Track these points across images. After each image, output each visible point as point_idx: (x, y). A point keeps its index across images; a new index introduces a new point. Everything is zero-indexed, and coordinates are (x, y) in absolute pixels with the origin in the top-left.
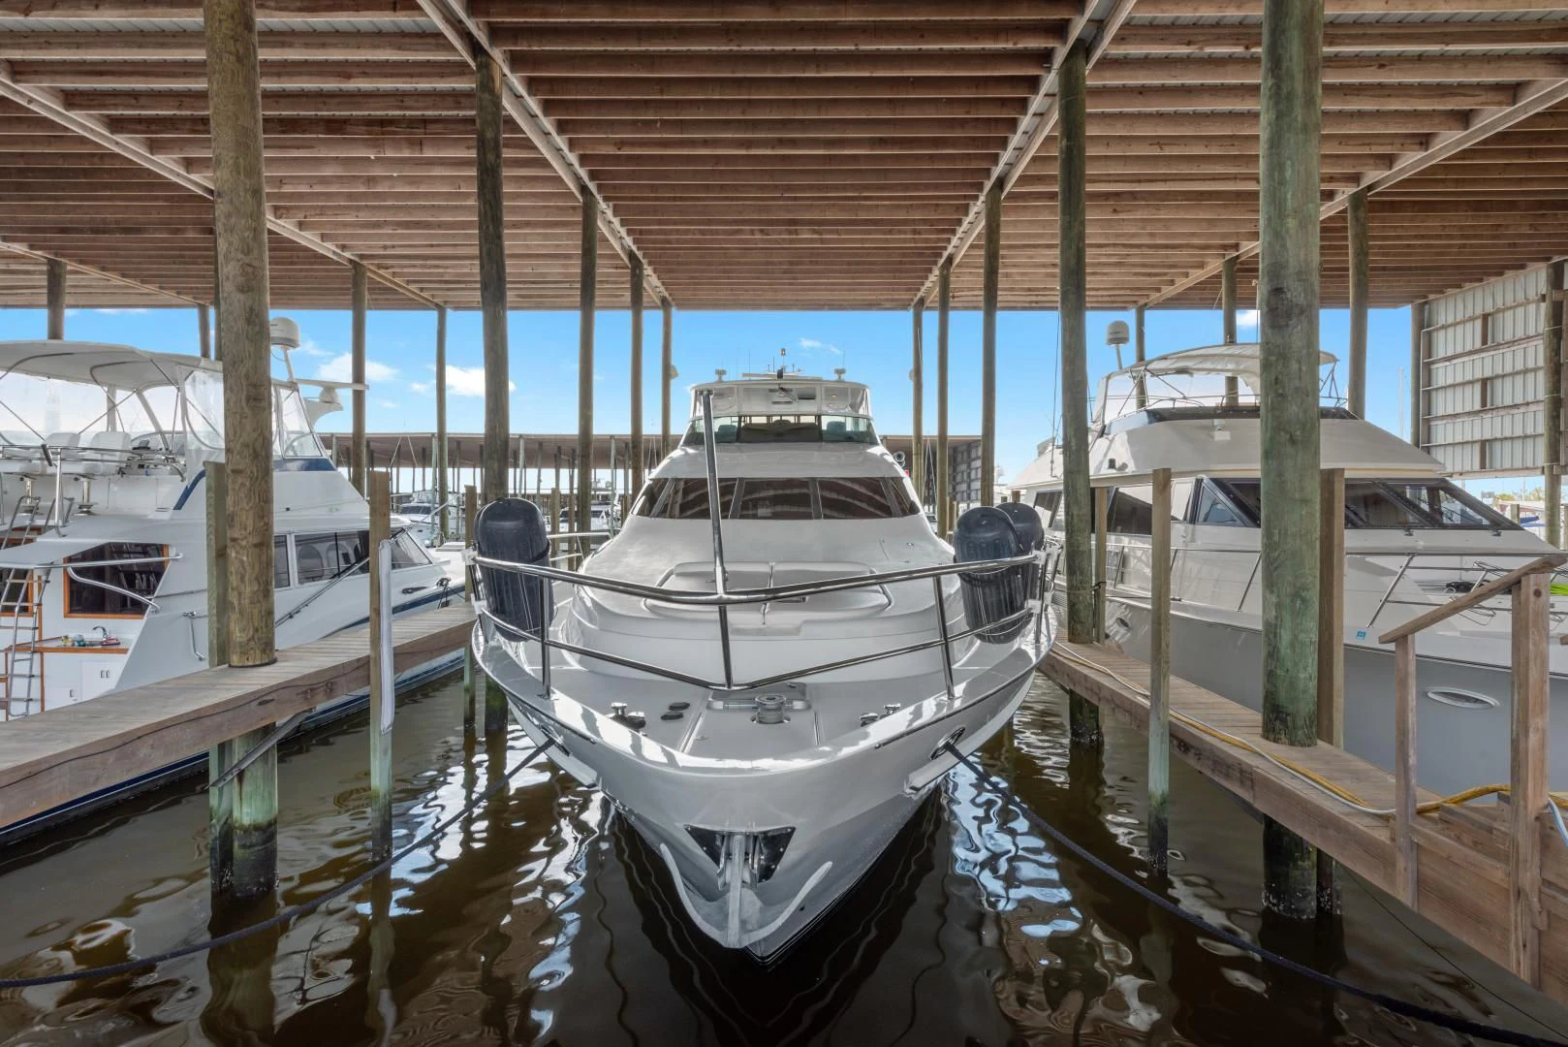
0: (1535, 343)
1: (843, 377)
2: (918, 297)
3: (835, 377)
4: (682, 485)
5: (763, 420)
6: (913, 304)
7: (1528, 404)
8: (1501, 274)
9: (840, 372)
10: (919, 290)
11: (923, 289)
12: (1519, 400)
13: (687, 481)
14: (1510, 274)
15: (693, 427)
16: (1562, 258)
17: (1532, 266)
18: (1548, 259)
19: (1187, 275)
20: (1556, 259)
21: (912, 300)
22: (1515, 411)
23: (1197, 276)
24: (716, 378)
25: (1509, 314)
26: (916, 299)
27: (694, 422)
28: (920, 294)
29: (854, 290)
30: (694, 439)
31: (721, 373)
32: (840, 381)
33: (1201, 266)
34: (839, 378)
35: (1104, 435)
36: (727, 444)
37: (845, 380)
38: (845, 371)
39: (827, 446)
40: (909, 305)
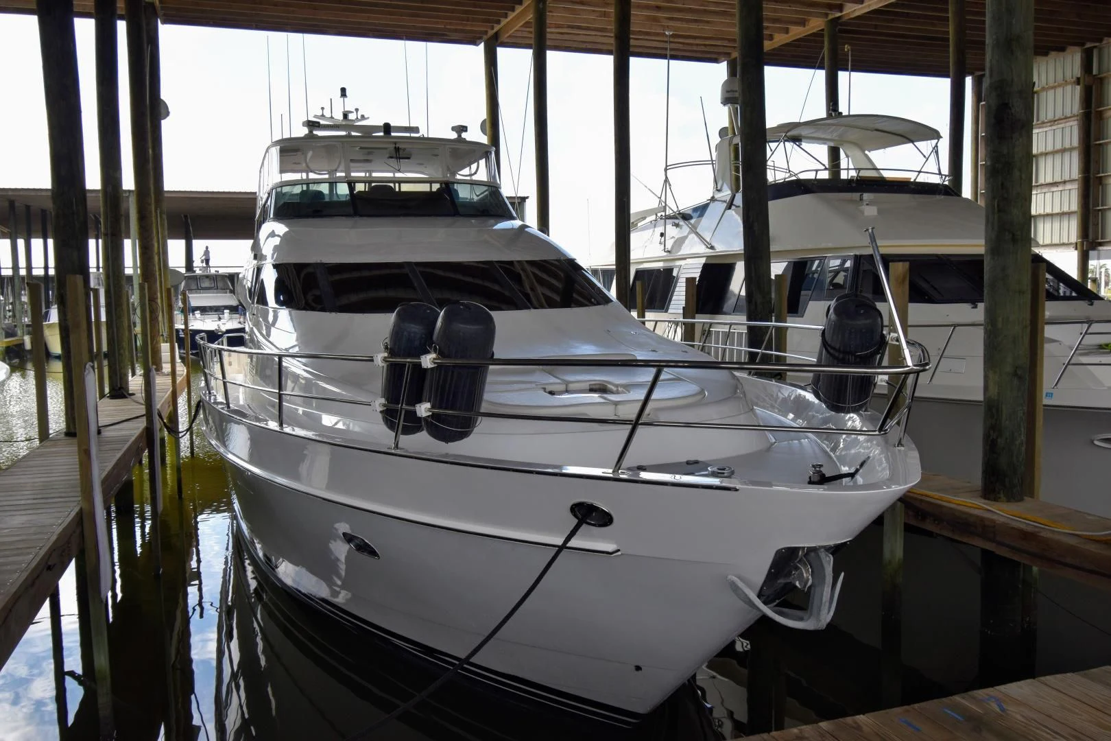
0: (1071, 123)
1: (464, 135)
2: (495, 30)
3: (454, 135)
6: (485, 37)
7: (1065, 182)
8: (1046, 54)
10: (498, 22)
11: (504, 22)
12: (1058, 179)
14: (1053, 54)
16: (1093, 45)
17: (1070, 49)
18: (1082, 44)
19: (787, 31)
20: (1088, 45)
21: (486, 32)
22: (1055, 189)
23: (797, 32)
24: (305, 132)
25: (1051, 93)
26: (491, 33)
29: (418, 16)
31: (311, 124)
32: (460, 140)
33: (802, 23)
34: (460, 136)
35: (733, 207)
36: (344, 218)
37: (468, 139)
38: (466, 127)
39: (461, 220)
40: (480, 38)
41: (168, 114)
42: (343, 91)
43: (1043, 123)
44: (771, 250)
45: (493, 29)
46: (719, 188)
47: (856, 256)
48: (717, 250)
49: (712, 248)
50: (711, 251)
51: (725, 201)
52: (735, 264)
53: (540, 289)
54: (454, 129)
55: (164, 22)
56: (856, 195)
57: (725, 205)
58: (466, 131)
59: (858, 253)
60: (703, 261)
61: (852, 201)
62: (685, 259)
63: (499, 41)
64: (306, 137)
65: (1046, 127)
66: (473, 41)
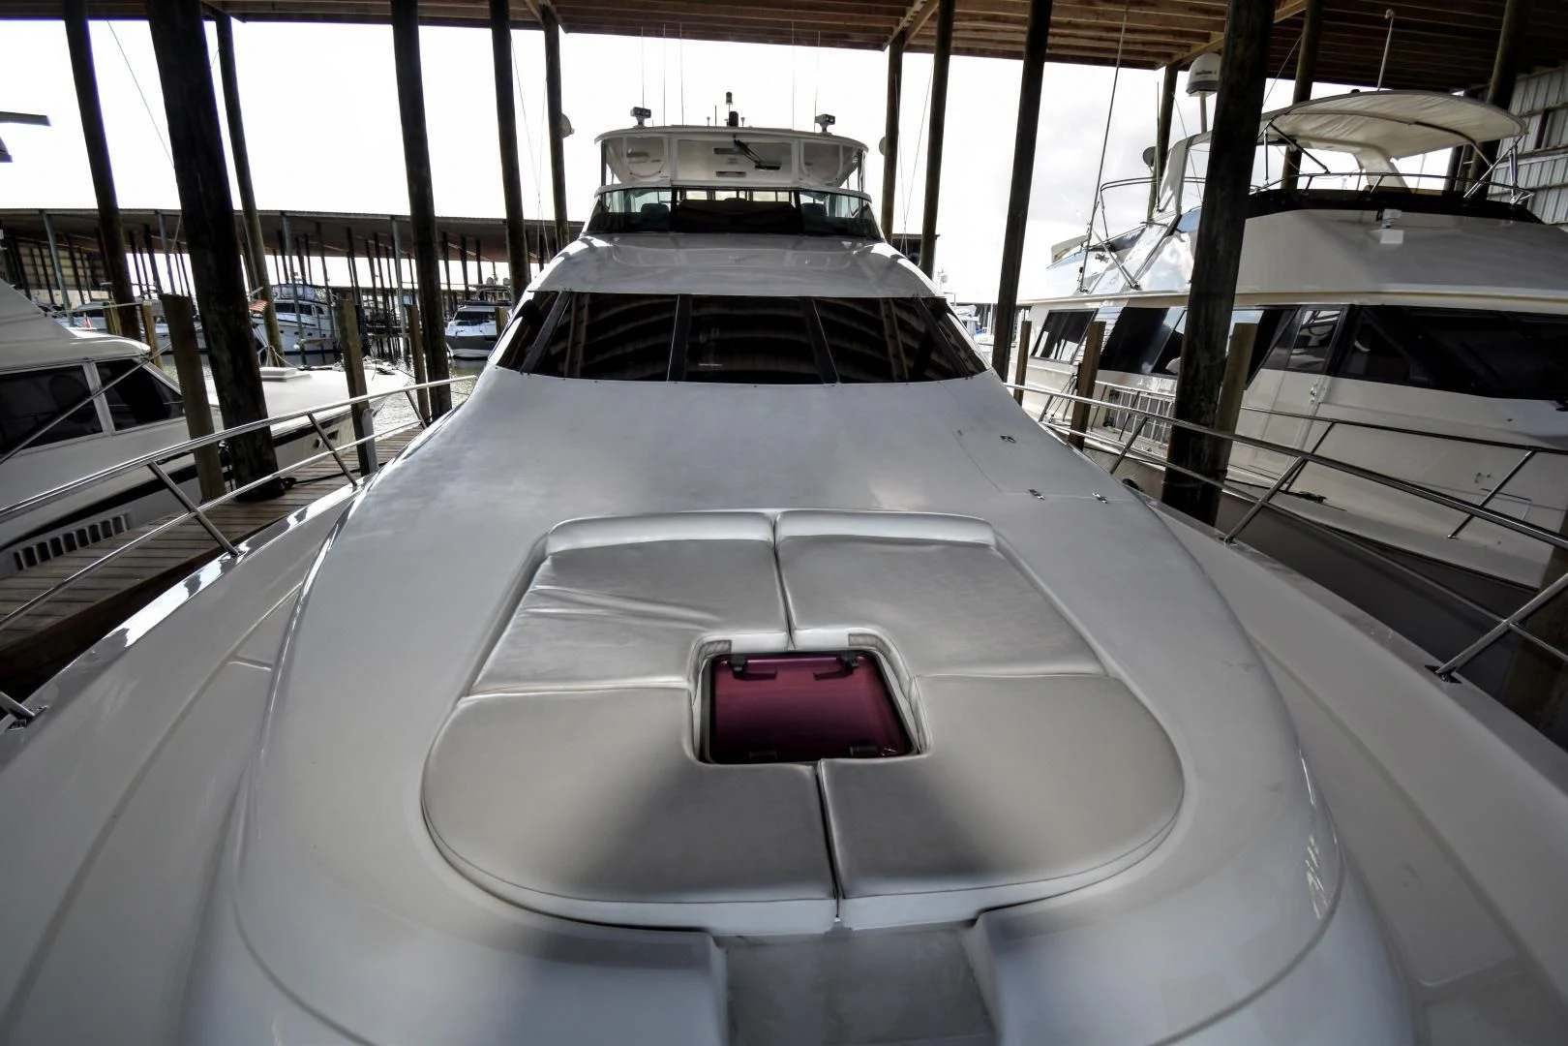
1: (831, 129)
2: (900, 28)
3: (819, 129)
4: (587, 301)
5: (702, 196)
6: (891, 38)
9: (827, 120)
10: (903, 14)
11: (911, 12)
13: (594, 296)
15: (601, 205)
21: (891, 31)
24: (633, 122)
26: (896, 31)
27: (602, 195)
28: (904, 23)
30: (604, 222)
31: (641, 113)
32: (825, 134)
34: (824, 130)
35: (1176, 233)
36: (655, 234)
37: (834, 134)
38: (834, 118)
39: (808, 241)
40: (886, 40)
41: (570, 131)
42: (729, 95)
43: (1555, 149)
44: (1237, 292)
45: (898, 25)
46: (1161, 208)
47: (1352, 307)
48: (1144, 290)
49: (1137, 287)
50: (1135, 291)
51: (1165, 225)
52: (1167, 309)
53: (900, 337)
54: (817, 120)
55: (568, 30)
56: (1372, 215)
57: (1164, 230)
58: (833, 123)
59: (1356, 302)
60: (1124, 304)
61: (1360, 222)
62: (1102, 301)
63: (906, 43)
64: (635, 128)
65: (1558, 154)
66: (879, 47)
